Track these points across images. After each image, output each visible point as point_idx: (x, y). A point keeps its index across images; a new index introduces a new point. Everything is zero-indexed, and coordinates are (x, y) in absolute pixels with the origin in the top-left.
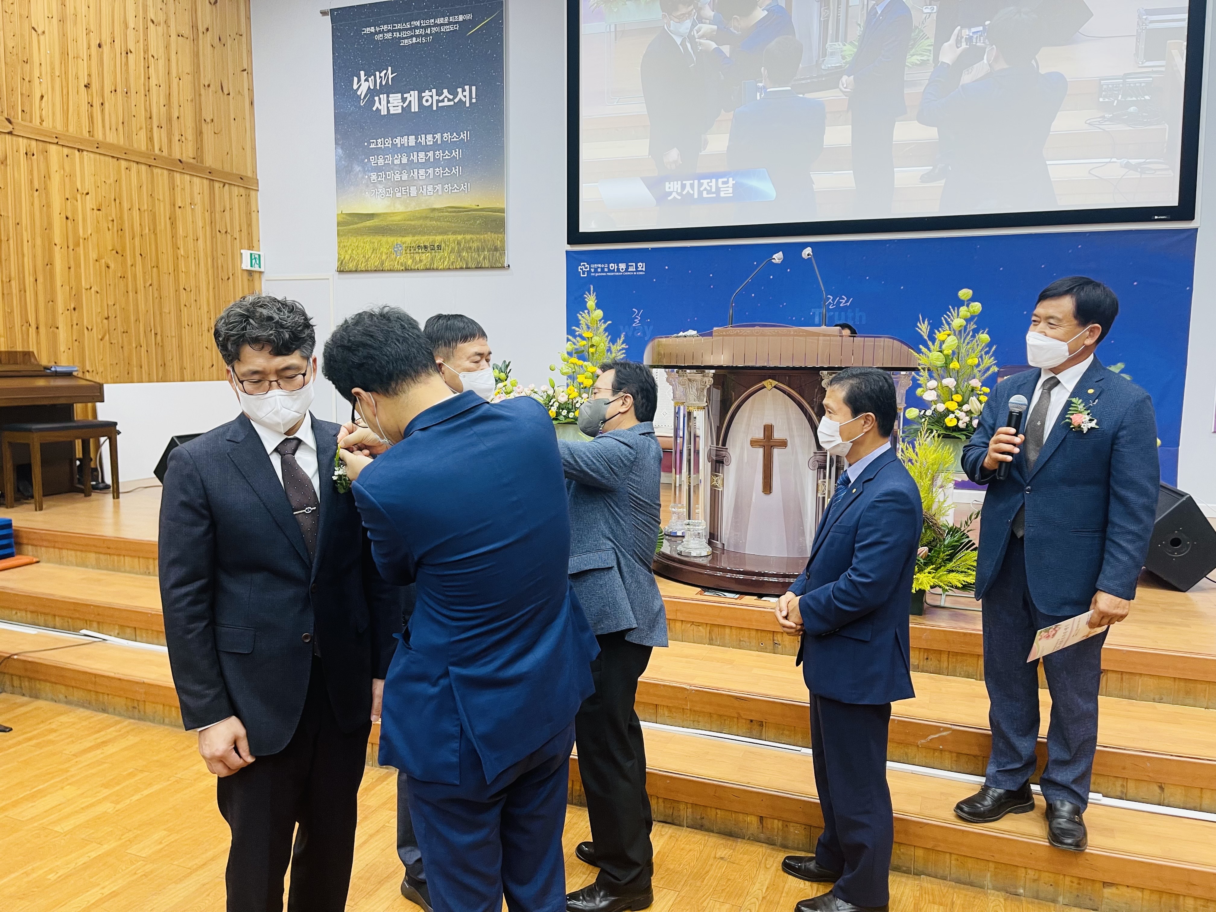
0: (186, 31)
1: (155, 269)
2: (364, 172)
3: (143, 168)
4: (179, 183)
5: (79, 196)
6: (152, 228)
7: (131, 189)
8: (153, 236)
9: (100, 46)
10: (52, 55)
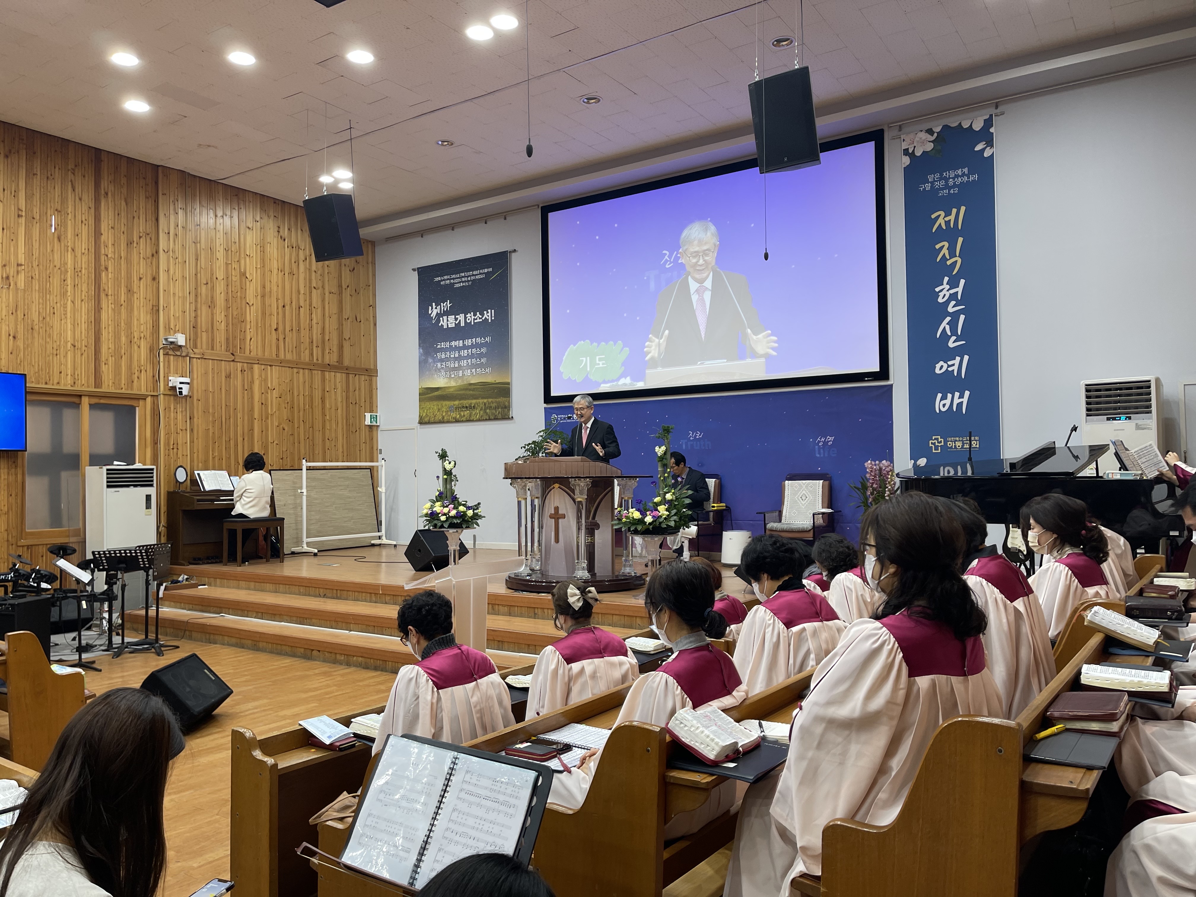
0: (335, 289)
1: (311, 429)
2: (434, 362)
3: (307, 371)
4: (327, 377)
5: (269, 391)
6: (310, 405)
7: (299, 384)
8: (311, 410)
9: (284, 306)
10: (257, 316)
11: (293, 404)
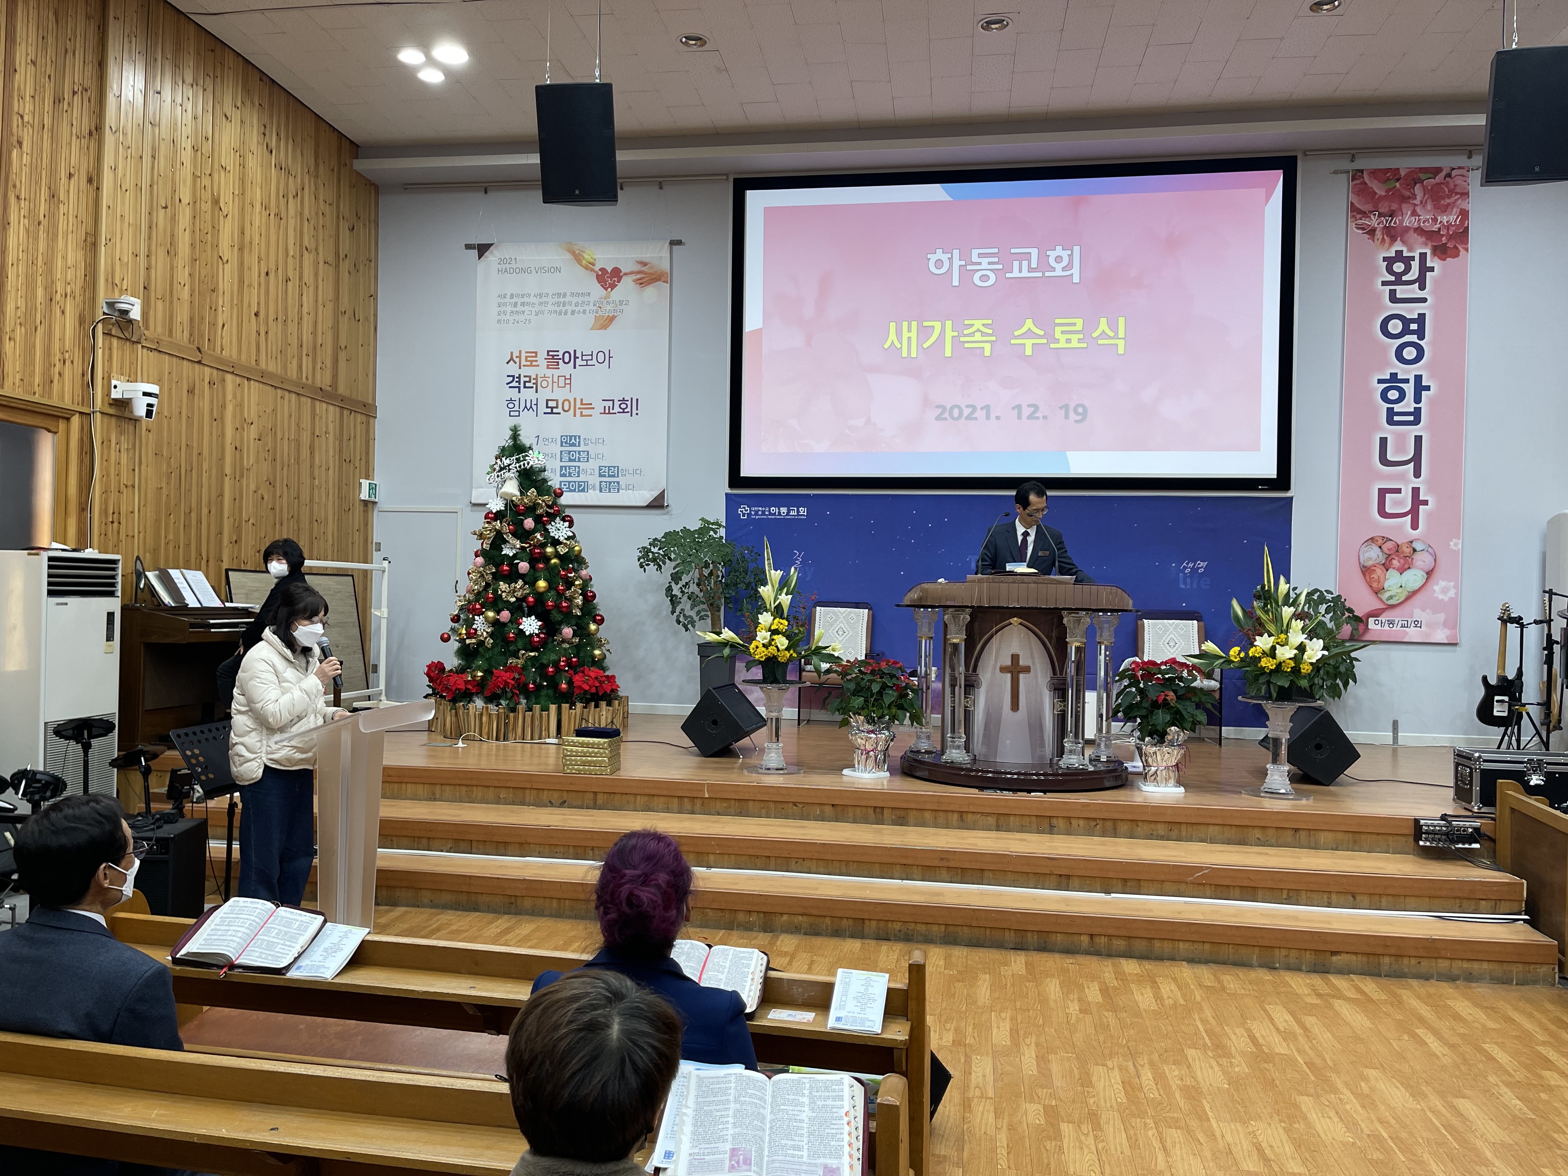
0: (331, 259)
4: (318, 412)
5: (245, 426)
6: (296, 458)
7: (283, 419)
9: (267, 274)
10: (232, 284)
11: (275, 454)
